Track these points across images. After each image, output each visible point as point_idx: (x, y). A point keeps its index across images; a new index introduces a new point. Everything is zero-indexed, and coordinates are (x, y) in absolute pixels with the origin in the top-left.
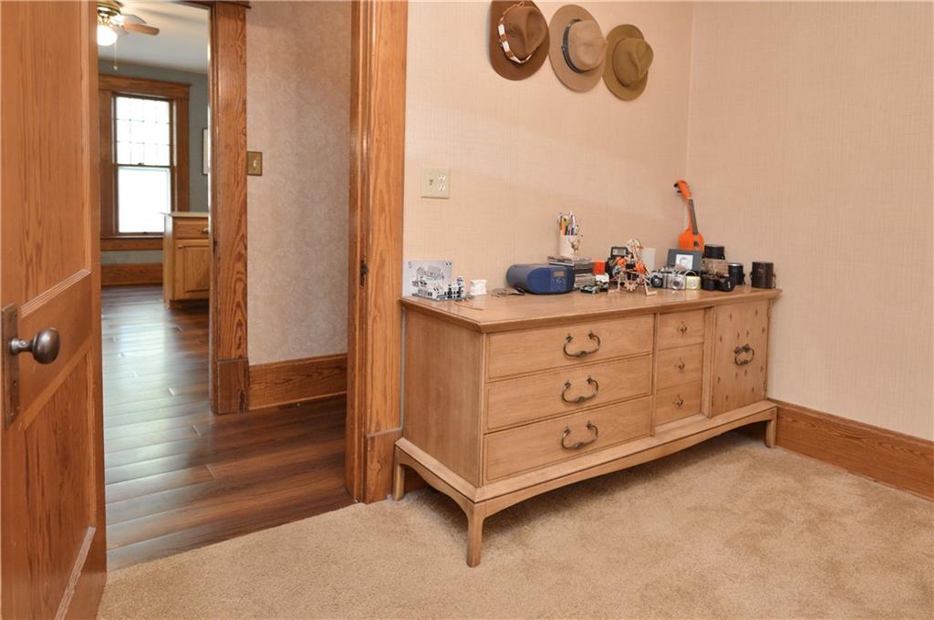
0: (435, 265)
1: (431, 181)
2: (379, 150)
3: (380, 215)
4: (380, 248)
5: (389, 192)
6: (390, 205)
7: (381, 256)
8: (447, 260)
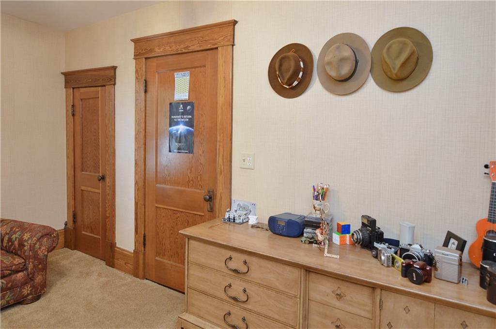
0: (246, 204)
1: (244, 160)
2: (220, 146)
3: (220, 175)
4: (220, 191)
5: (224, 165)
6: (224, 171)
7: (220, 195)
8: (253, 202)
